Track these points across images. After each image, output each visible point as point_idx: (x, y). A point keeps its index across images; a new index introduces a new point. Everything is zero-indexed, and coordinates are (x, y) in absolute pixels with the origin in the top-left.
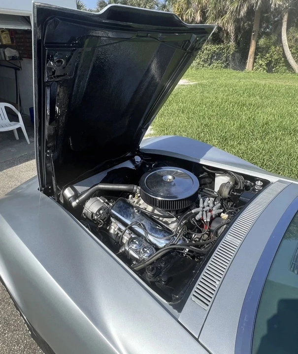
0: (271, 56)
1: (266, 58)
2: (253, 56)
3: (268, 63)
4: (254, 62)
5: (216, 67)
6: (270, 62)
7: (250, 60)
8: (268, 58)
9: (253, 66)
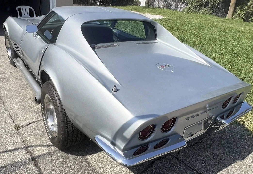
0: (249, 8)
1: (245, 10)
2: (233, 6)
3: (246, 13)
4: (234, 11)
5: (203, 13)
6: (248, 13)
7: (231, 9)
8: (246, 9)
9: (233, 15)
